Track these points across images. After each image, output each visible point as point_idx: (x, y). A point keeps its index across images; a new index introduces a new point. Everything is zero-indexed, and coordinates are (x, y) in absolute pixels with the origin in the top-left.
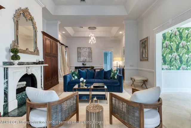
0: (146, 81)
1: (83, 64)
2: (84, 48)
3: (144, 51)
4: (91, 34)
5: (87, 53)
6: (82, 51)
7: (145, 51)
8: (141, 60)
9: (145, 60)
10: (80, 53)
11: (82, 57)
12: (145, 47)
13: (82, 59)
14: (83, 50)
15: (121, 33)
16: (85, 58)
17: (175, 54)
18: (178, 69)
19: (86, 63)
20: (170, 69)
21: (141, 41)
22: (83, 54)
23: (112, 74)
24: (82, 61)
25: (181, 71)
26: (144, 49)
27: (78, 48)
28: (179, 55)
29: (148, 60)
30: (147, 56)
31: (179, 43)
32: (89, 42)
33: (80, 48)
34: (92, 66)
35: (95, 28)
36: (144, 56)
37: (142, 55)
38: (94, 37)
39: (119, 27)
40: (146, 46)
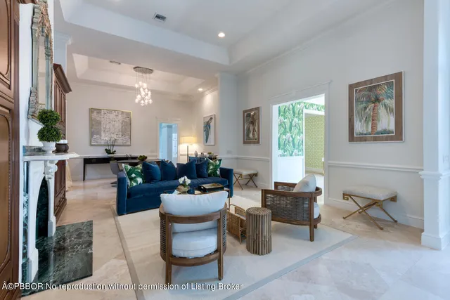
0: (256, 175)
1: (108, 152)
2: (110, 111)
3: (251, 128)
4: (140, 83)
5: (118, 125)
6: (105, 120)
7: (254, 129)
8: (244, 143)
9: (254, 143)
10: (99, 123)
11: (103, 134)
12: (253, 123)
13: (105, 138)
14: (106, 117)
15: (200, 90)
16: (114, 137)
17: (288, 135)
18: (291, 155)
19: (115, 148)
20: (284, 156)
21: (244, 112)
22: (107, 127)
23: (211, 167)
24: (103, 143)
25: (294, 157)
26: (251, 125)
27: (91, 111)
28: (292, 136)
29: (258, 142)
30: (256, 136)
31: (292, 120)
32: (137, 101)
33: (99, 111)
34: (142, 155)
35: (151, 71)
36: (251, 135)
37: (248, 135)
38: (149, 90)
39: (204, 80)
40: (255, 121)
